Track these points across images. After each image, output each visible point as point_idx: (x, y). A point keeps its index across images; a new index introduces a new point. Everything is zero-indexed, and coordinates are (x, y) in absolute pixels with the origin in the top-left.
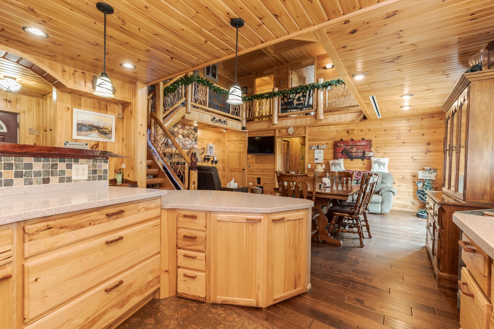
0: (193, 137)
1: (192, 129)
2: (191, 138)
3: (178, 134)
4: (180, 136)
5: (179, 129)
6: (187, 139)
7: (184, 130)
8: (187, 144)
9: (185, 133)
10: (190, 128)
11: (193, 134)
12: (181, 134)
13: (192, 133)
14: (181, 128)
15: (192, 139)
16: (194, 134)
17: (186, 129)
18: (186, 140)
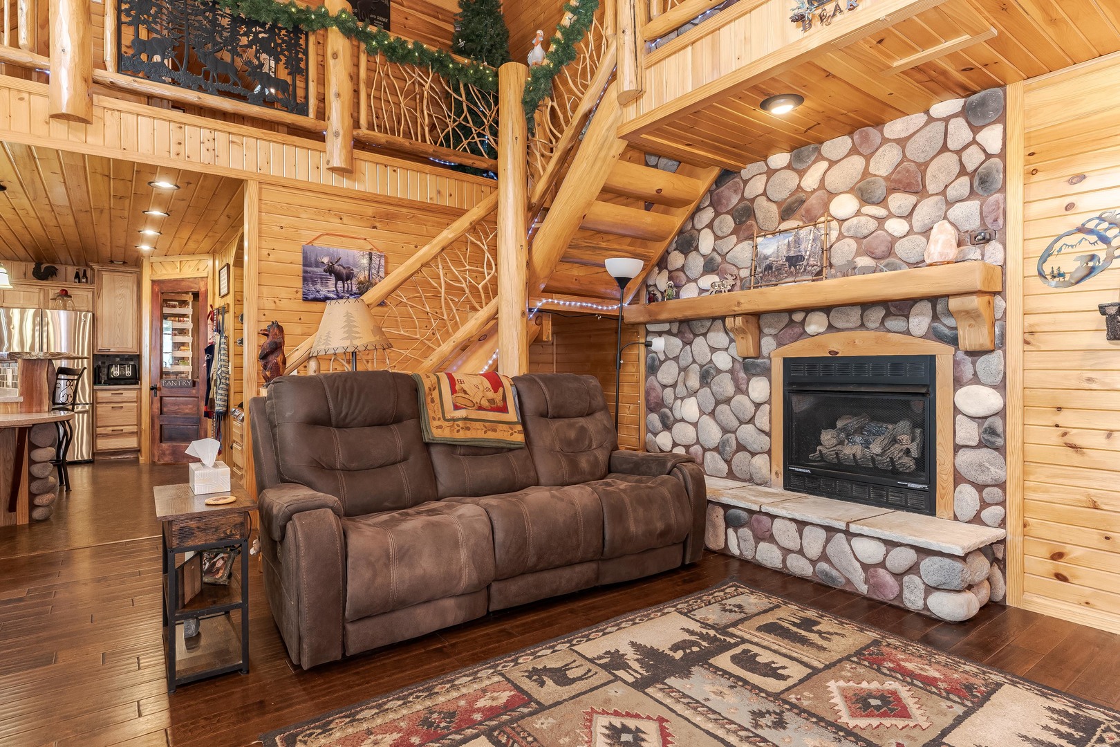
0: (963, 171)
1: (947, 120)
2: (932, 187)
3: (832, 195)
4: (844, 205)
5: (832, 163)
6: (900, 201)
7: (868, 158)
8: (894, 240)
9: (884, 171)
10: (931, 120)
11: (959, 152)
12: (851, 191)
13: (944, 148)
14: (854, 151)
15: (943, 193)
16: (974, 142)
17: (885, 140)
18: (891, 215)
